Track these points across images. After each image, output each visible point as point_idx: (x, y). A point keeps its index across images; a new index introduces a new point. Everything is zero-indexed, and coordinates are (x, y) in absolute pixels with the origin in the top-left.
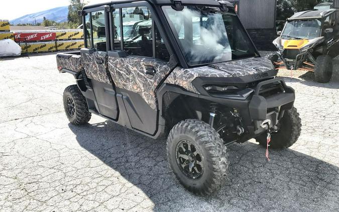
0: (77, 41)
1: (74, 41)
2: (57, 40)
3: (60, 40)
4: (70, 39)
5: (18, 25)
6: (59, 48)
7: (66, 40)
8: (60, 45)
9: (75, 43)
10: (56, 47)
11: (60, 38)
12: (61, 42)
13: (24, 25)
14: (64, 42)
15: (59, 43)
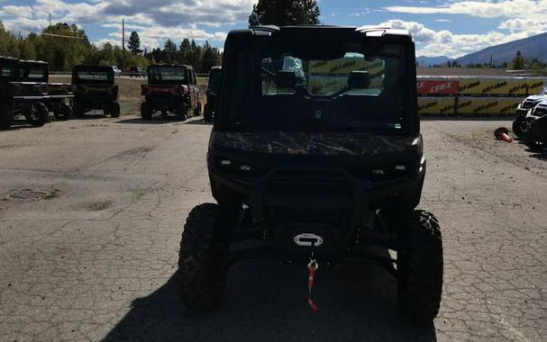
0: (499, 99)
1: (493, 100)
2: (459, 95)
3: (465, 95)
4: (486, 95)
5: (469, 66)
6: (461, 111)
7: (477, 96)
8: (463, 105)
9: (496, 103)
10: (456, 107)
11: (467, 91)
12: (466, 99)
13: (479, 66)
14: (472, 99)
15: (462, 100)
